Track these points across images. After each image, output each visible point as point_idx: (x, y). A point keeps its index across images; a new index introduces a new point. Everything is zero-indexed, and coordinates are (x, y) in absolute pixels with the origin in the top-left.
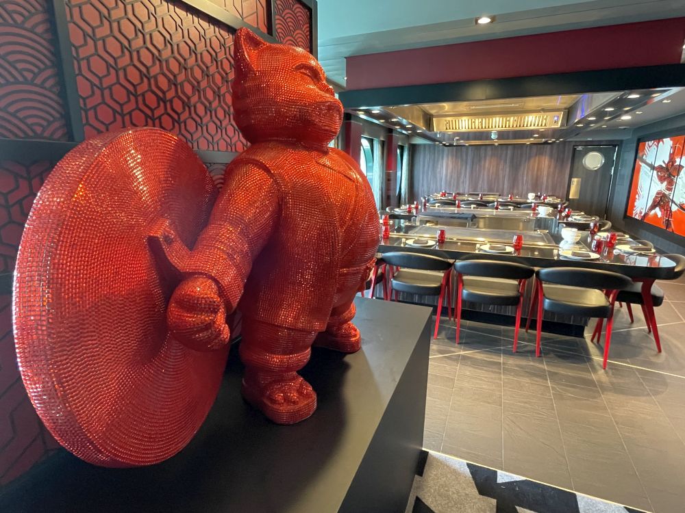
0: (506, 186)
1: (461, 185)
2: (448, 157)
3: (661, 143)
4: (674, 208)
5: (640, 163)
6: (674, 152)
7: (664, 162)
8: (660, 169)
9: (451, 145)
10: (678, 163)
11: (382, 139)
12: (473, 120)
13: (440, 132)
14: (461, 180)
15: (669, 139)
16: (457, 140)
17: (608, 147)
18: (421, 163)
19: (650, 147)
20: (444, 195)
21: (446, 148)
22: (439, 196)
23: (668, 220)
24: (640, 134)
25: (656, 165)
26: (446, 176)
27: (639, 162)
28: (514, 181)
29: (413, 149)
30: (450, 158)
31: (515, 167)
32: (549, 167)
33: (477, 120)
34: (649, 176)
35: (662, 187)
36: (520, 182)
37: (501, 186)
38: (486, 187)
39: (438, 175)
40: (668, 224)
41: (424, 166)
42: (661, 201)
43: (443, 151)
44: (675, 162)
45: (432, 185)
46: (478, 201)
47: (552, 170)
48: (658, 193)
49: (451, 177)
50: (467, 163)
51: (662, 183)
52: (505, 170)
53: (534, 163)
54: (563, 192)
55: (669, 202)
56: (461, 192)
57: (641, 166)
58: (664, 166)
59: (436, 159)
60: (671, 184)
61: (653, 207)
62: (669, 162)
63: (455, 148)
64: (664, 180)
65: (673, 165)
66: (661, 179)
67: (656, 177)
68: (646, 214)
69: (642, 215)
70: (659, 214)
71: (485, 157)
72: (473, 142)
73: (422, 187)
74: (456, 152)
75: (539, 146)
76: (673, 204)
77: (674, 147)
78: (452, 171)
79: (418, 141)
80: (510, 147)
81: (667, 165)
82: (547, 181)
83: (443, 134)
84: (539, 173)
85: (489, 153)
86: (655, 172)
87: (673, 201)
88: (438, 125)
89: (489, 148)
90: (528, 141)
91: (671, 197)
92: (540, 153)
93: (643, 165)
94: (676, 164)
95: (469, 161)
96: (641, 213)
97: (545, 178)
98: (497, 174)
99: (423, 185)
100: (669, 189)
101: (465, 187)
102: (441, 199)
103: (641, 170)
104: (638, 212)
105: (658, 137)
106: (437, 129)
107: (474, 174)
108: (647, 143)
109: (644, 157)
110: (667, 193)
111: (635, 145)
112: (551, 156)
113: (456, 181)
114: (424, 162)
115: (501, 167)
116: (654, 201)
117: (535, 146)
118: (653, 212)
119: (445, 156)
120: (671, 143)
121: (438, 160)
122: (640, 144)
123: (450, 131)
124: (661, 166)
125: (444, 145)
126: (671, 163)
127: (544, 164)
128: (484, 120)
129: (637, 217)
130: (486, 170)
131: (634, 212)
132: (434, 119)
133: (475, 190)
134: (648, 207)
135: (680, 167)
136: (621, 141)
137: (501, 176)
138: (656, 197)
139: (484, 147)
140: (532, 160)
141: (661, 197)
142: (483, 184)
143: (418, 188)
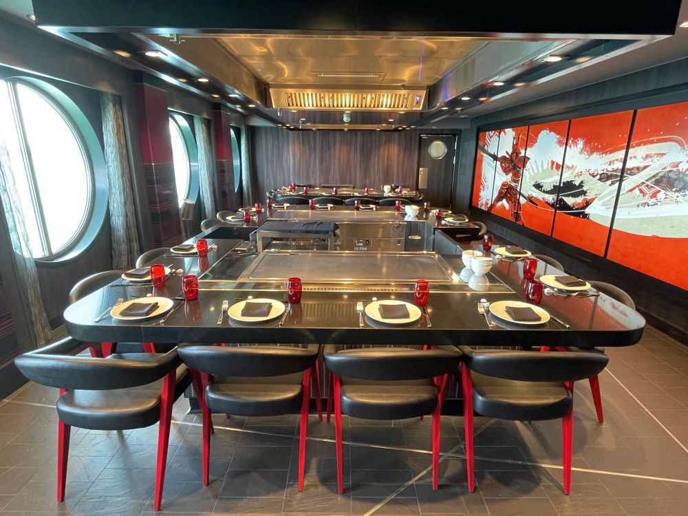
0: (358, 177)
1: (311, 175)
2: (294, 142)
3: (502, 133)
4: (523, 201)
5: (482, 153)
6: (517, 144)
7: (507, 153)
8: (503, 159)
9: (296, 129)
10: (523, 154)
11: (206, 116)
12: (322, 95)
13: (281, 109)
14: (311, 170)
15: (510, 129)
16: (304, 122)
17: (450, 137)
18: (264, 149)
19: (491, 137)
20: (293, 189)
21: (291, 132)
22: (287, 191)
23: (517, 213)
24: (480, 124)
25: (499, 156)
26: (294, 165)
27: (480, 152)
28: (366, 170)
29: (253, 133)
30: (296, 144)
31: (366, 155)
32: (399, 155)
33: (326, 94)
34: (492, 167)
35: (508, 178)
36: (372, 171)
37: (353, 178)
38: (338, 178)
39: (285, 163)
40: (517, 216)
41: (267, 154)
42: (508, 192)
43: (288, 136)
44: (520, 153)
45: (279, 177)
46: (332, 196)
47: (401, 158)
48: (504, 185)
49: (299, 166)
50: (315, 150)
51: (507, 174)
52: (356, 160)
53: (384, 151)
54: (412, 182)
55: (516, 194)
56: (312, 183)
57: (483, 156)
58: (507, 156)
59: (280, 145)
60: (517, 176)
61: (499, 198)
62: (512, 154)
63: (301, 132)
64: (510, 171)
65: (517, 156)
66: (506, 171)
67: (500, 168)
68: (492, 206)
69: (489, 206)
70: (507, 206)
71: (335, 144)
72: (321, 126)
73: (266, 177)
74: (302, 136)
75: (387, 133)
76: (521, 197)
77: (516, 138)
78: (300, 159)
79: (257, 122)
80: (359, 133)
81: (511, 156)
82: (398, 171)
83: (285, 112)
84: (390, 162)
85: (338, 139)
86: (498, 163)
87: (520, 194)
88: (278, 99)
89: (337, 133)
90: (378, 128)
91: (518, 190)
92: (389, 141)
93: (485, 155)
94: (521, 155)
95: (318, 148)
96: (487, 204)
97: (395, 169)
98: (348, 162)
99: (268, 176)
100: (516, 181)
101: (316, 178)
102: (291, 195)
103: (484, 160)
104: (484, 203)
105: (499, 127)
106: (277, 105)
107: (324, 164)
108: (487, 133)
109: (486, 147)
110: (513, 184)
111: (475, 134)
112: (399, 145)
113: (305, 171)
114: (267, 150)
115: (352, 155)
116: (500, 193)
117: (383, 133)
118: (500, 203)
119: (290, 142)
120: (514, 133)
121: (283, 147)
122: (481, 134)
123: (294, 109)
124: (504, 157)
125: (288, 128)
126: (515, 155)
127: (393, 153)
128: (335, 95)
129: (483, 208)
130: (337, 158)
131: (479, 203)
132: (270, 90)
133: (327, 182)
134: (494, 199)
135: (525, 159)
136: (460, 131)
137: (352, 165)
138: (502, 188)
139: (332, 133)
140: (382, 148)
141: (507, 189)
142: (335, 176)
143: (263, 181)
